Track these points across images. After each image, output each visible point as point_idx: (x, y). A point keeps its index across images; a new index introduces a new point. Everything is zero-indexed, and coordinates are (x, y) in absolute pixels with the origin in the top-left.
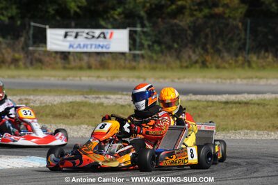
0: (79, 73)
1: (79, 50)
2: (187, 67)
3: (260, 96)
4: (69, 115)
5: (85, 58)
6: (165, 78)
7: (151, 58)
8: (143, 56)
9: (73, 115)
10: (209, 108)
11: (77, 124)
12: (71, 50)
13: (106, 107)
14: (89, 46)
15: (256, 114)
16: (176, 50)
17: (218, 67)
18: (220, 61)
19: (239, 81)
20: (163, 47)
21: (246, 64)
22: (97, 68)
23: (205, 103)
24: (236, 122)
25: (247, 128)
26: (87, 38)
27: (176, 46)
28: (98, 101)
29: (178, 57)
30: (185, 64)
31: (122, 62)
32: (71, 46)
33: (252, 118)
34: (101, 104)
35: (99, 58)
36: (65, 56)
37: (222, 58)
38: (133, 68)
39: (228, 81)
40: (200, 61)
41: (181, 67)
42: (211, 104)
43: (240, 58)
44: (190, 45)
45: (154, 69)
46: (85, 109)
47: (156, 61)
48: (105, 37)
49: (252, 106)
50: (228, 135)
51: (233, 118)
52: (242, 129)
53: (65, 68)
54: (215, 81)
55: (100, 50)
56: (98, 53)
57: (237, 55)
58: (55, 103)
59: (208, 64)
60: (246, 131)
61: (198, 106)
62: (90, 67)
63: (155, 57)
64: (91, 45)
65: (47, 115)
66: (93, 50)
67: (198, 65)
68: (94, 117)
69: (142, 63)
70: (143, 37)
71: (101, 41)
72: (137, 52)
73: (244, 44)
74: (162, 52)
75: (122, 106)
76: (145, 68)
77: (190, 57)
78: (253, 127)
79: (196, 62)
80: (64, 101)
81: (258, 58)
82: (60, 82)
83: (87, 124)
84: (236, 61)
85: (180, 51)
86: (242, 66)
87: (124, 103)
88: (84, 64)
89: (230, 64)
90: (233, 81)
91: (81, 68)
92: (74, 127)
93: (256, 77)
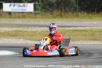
0: (16, 19)
1: (15, 11)
2: (55, 17)
3: (85, 28)
4: (15, 35)
5: (17, 14)
6: (47, 21)
7: (41, 14)
8: (38, 13)
9: (16, 35)
10: (67, 33)
11: (19, 39)
12: (12, 11)
13: (29, 32)
14: (19, 10)
15: (85, 35)
16: (51, 11)
17: (66, 17)
18: (67, 15)
19: (75, 22)
20: (46, 10)
21: (77, 16)
22: (22, 18)
23: (65, 31)
24: (78, 38)
25: (82, 40)
26: (18, 7)
27: (50, 9)
28: (25, 30)
29: (52, 14)
30: (54, 16)
31: (31, 15)
32: (12, 10)
33: (83, 36)
34: (27, 31)
35: (22, 14)
36: (10, 13)
37: (68, 14)
38: (35, 18)
39: (71, 23)
40: (60, 15)
41: (53, 17)
42: (67, 31)
43: (75, 14)
44: (56, 9)
45: (43, 18)
46: (21, 33)
47: (44, 15)
48: (24, 6)
49: (83, 32)
50: (75, 42)
51: (76, 36)
52: (80, 40)
53: (10, 18)
54: (66, 23)
55: (23, 11)
56: (22, 12)
57: (73, 13)
58: (10, 31)
59: (63, 16)
60: (82, 41)
61: (63, 32)
62: (19, 17)
63: (43, 13)
64: (20, 9)
65: (7, 35)
66: (20, 11)
67: (59, 17)
68: (24, 36)
69: (38, 16)
70: (38, 6)
71: (23, 8)
72: (37, 12)
73: (76, 9)
74: (45, 12)
75: (35, 32)
76: (39, 18)
77: (56, 13)
78: (84, 39)
79: (58, 15)
80: (12, 30)
81: (81, 14)
82: (9, 23)
83: (22, 38)
84: (73, 15)
85: (52, 11)
86: (75, 17)
87: (35, 31)
88: (17, 16)
89: (71, 16)
90: (73, 22)
91: (16, 18)
92: (18, 40)
93: (81, 21)
